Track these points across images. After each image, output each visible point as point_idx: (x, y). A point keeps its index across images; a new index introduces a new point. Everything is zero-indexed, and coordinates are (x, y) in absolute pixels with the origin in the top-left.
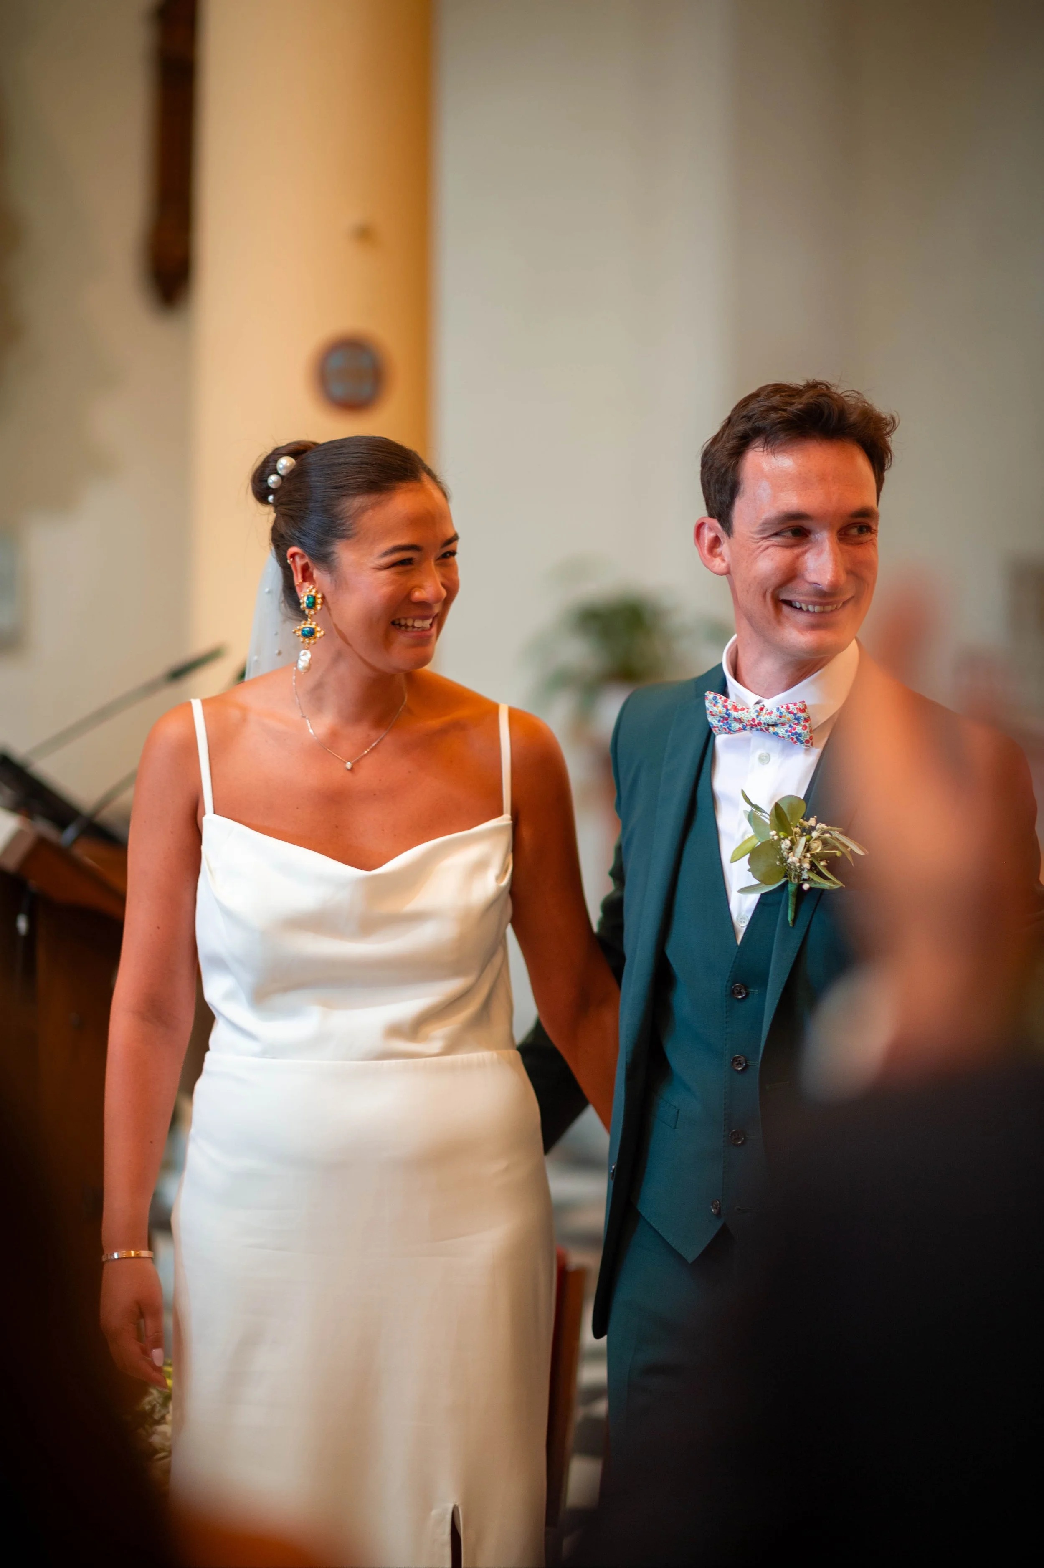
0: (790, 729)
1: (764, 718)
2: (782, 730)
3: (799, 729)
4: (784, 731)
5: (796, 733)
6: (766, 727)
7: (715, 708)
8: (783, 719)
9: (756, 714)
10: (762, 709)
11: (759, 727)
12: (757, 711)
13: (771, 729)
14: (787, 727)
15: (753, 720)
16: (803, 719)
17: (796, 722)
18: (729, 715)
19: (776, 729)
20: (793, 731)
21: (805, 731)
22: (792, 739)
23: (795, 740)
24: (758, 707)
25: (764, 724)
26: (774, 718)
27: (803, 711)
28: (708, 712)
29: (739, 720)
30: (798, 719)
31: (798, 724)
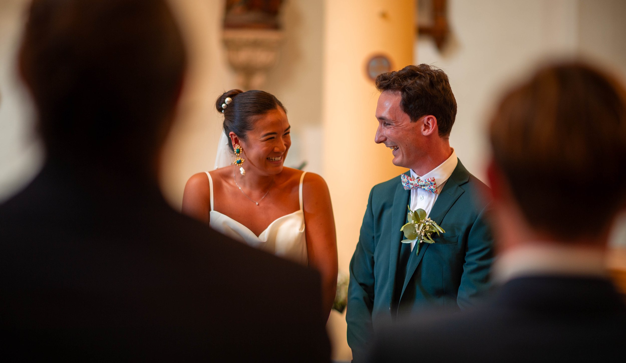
0: (429, 187)
1: (420, 183)
2: (426, 188)
3: (432, 187)
4: (427, 188)
5: (431, 189)
6: (421, 186)
7: (404, 180)
8: (426, 184)
9: (417, 182)
10: (419, 180)
11: (418, 187)
12: (417, 181)
13: (423, 187)
14: (428, 187)
15: (416, 184)
16: (433, 184)
17: (431, 185)
18: (409, 182)
19: (424, 187)
20: (430, 188)
21: (434, 188)
22: (430, 191)
23: (431, 191)
24: (418, 180)
25: (420, 185)
26: (424, 183)
27: (433, 181)
28: (402, 181)
29: (412, 184)
30: (432, 184)
31: (432, 185)
